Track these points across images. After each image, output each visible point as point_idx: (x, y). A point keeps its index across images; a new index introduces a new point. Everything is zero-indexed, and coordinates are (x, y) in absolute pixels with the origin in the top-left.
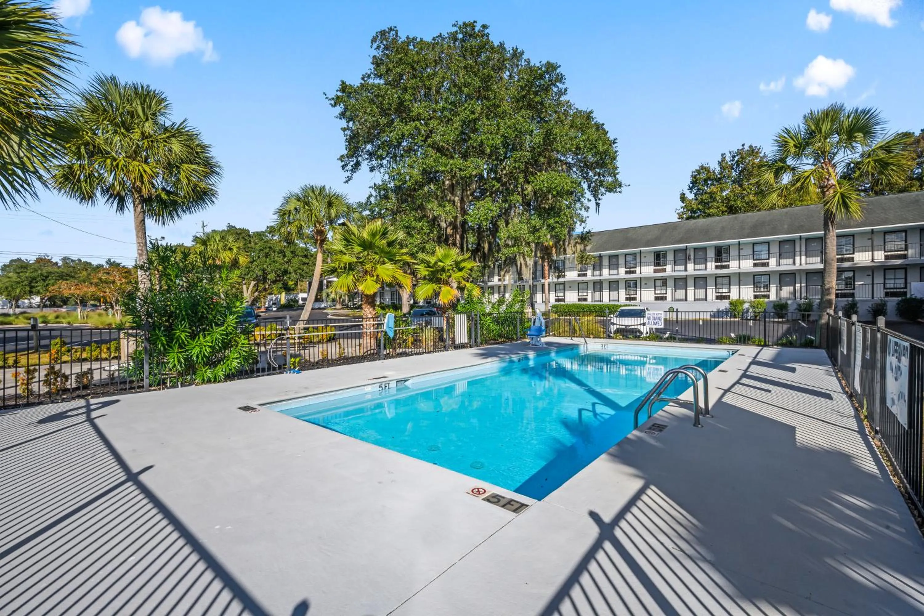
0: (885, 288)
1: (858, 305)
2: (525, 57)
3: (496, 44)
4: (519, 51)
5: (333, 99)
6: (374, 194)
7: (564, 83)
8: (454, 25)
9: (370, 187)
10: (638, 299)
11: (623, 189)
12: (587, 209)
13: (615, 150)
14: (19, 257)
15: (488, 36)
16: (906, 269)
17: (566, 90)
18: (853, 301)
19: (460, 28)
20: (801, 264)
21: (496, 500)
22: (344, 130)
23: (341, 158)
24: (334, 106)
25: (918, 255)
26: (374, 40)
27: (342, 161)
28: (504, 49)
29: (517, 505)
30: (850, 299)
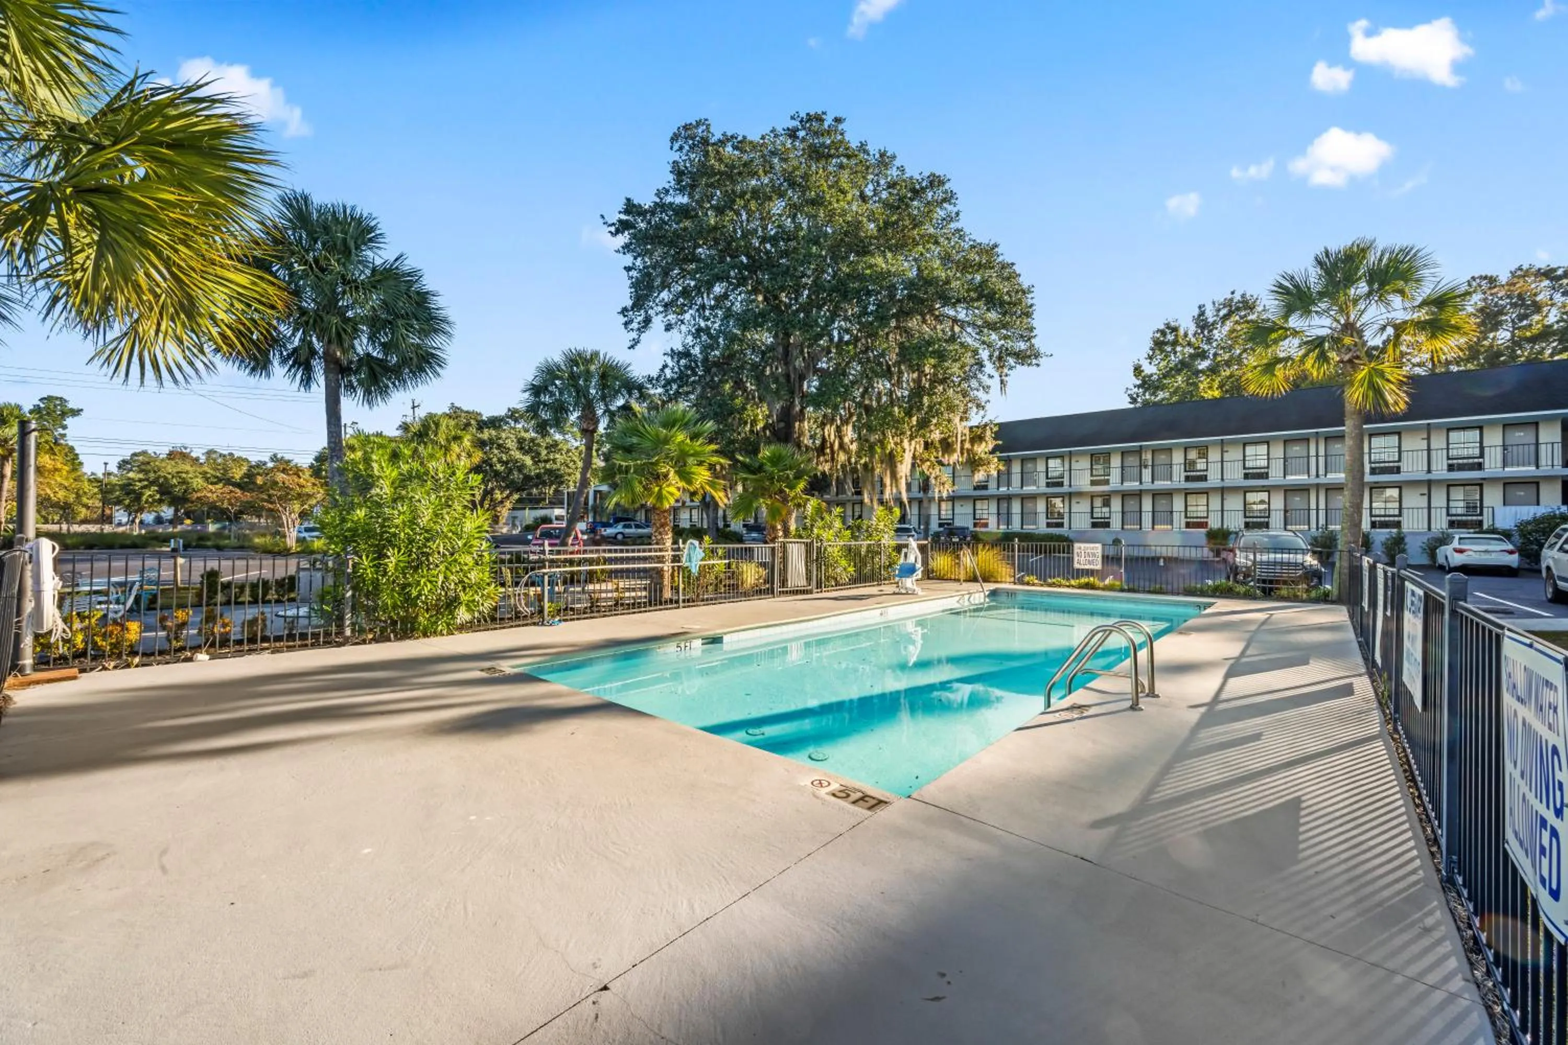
0: (1448, 515)
1: (1407, 540)
2: (897, 163)
3: (854, 144)
4: (888, 154)
5: (613, 224)
6: (670, 364)
7: (955, 205)
8: (792, 118)
9: (665, 354)
10: (1066, 525)
11: (1042, 361)
12: (986, 389)
13: (1030, 302)
14: (144, 448)
15: (842, 134)
16: (1481, 485)
17: (957, 214)
18: (1399, 533)
19: (801, 121)
20: (1317, 476)
21: (844, 795)
22: (628, 269)
23: (624, 311)
24: (614, 234)
25: (1500, 464)
26: (674, 139)
27: (625, 316)
28: (866, 152)
29: (874, 802)
30: (1395, 530)
